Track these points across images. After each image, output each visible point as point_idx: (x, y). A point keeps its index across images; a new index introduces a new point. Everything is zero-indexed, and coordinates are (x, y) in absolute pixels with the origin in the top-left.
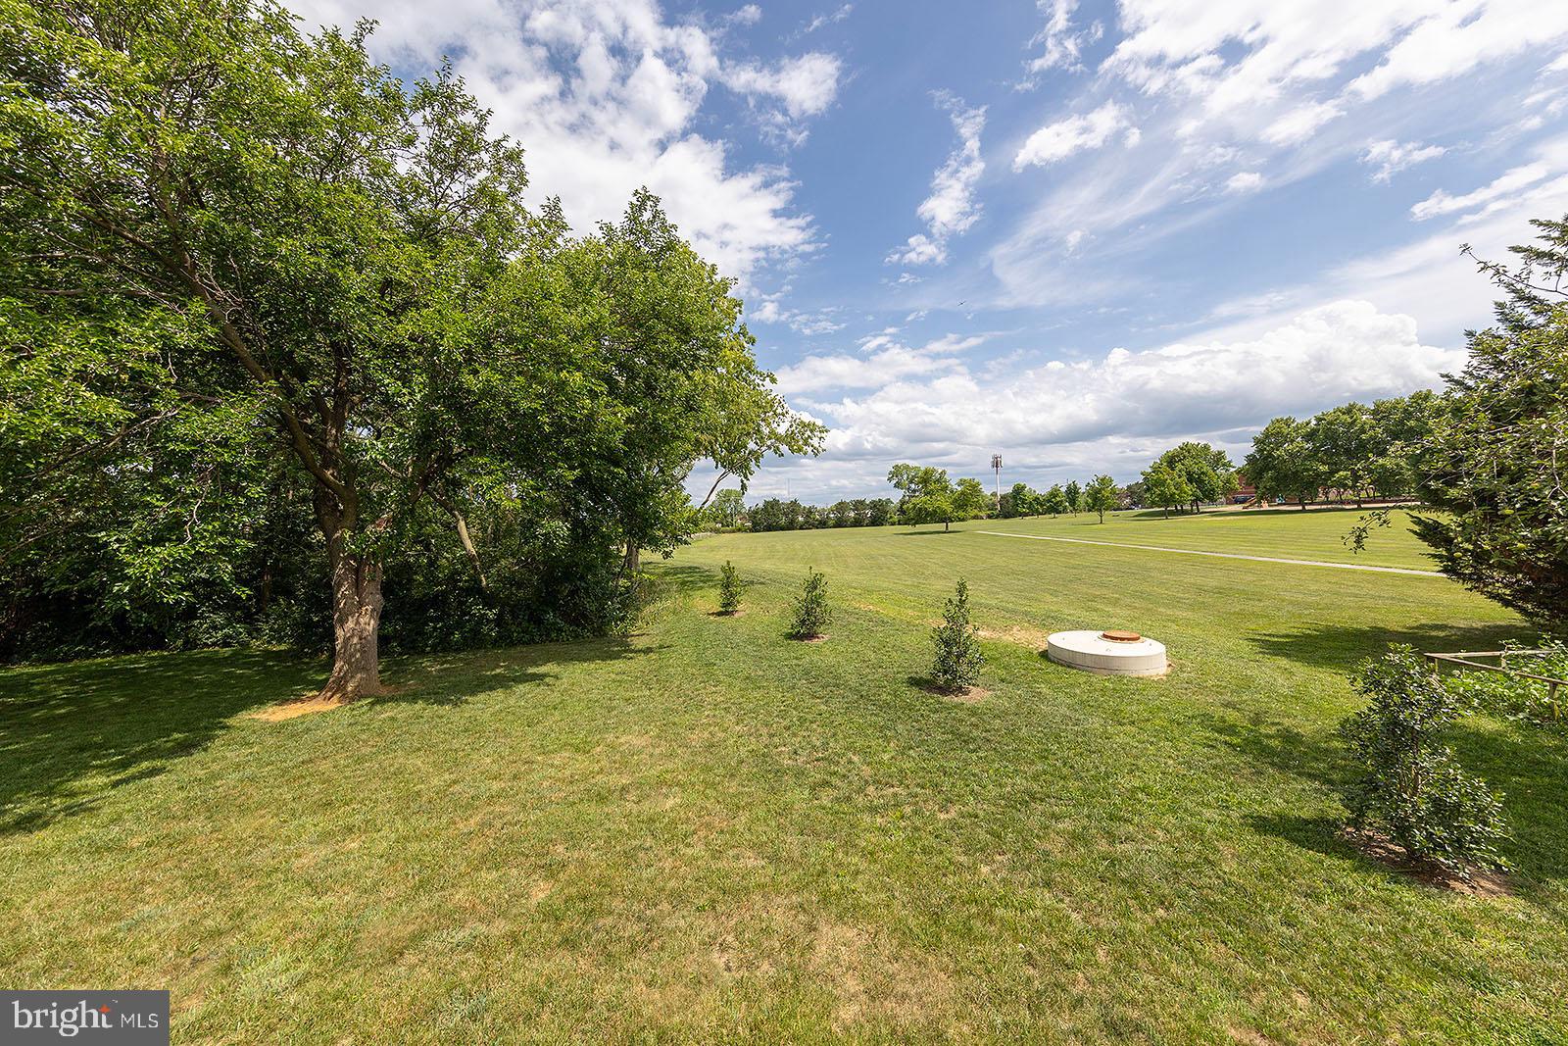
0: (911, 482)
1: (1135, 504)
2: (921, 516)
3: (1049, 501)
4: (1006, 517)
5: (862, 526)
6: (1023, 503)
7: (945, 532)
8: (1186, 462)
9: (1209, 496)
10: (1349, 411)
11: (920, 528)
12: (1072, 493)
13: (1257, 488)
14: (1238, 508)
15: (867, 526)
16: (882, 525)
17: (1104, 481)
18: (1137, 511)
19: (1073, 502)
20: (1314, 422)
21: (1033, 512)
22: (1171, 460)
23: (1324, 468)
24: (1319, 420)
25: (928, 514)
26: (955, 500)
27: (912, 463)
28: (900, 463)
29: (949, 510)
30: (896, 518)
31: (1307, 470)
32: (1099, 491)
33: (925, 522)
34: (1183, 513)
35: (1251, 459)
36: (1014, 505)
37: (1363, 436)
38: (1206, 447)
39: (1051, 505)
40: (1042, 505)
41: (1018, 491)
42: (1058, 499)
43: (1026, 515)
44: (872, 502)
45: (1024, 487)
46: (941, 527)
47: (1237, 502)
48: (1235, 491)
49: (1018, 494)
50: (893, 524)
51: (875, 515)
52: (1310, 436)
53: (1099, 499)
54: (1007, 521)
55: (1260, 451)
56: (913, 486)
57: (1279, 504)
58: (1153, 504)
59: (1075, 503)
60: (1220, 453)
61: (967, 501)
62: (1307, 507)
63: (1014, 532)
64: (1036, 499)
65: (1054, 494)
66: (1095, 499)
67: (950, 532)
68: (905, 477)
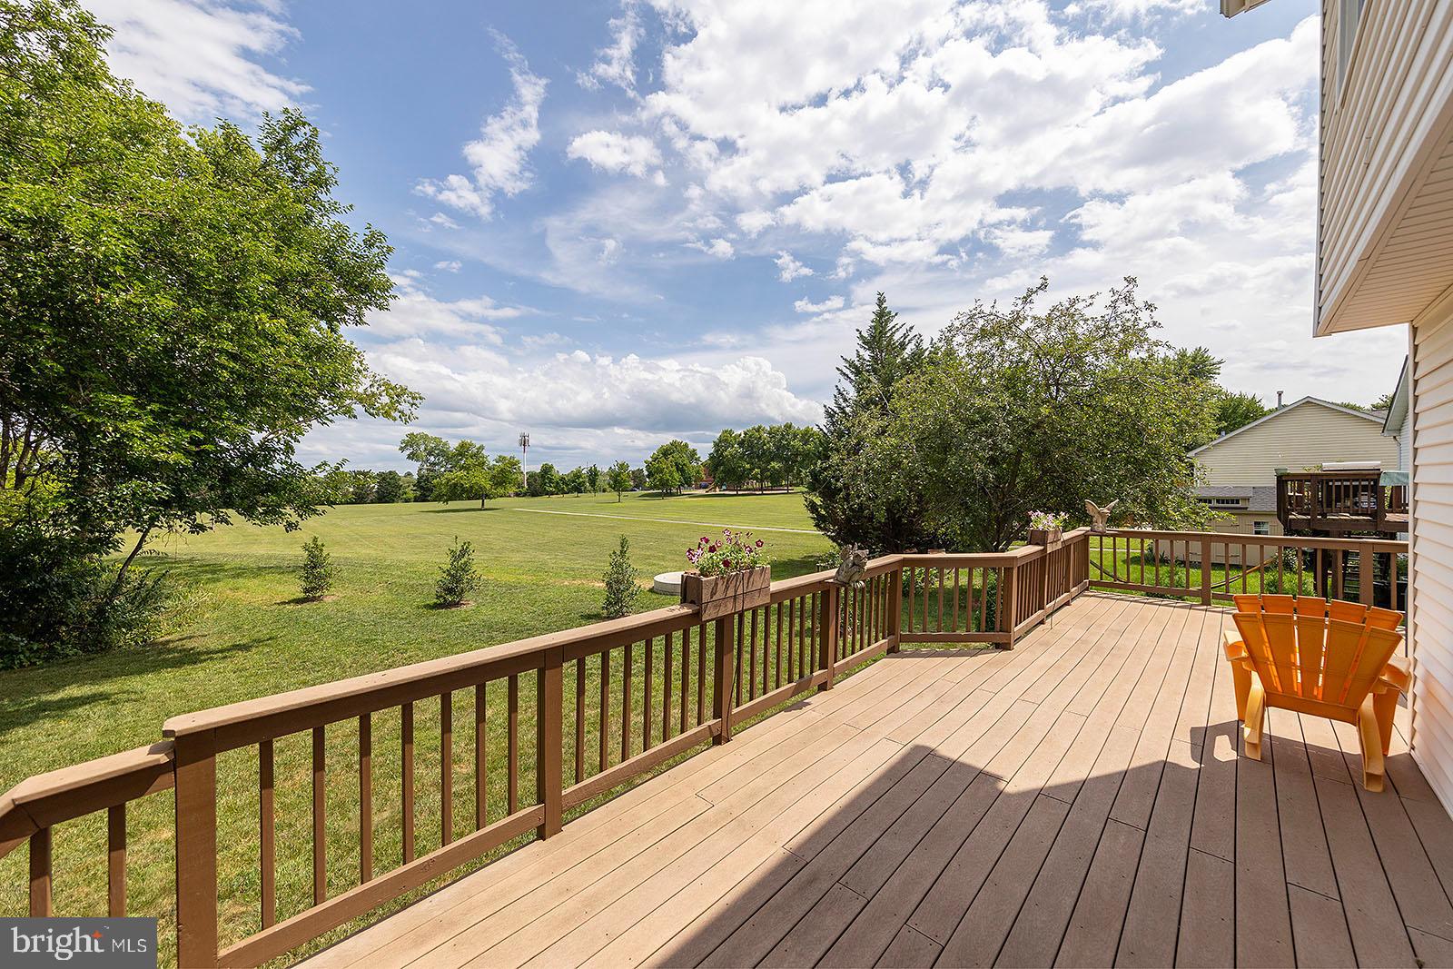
0: (430, 454)
1: (637, 486)
2: (456, 492)
3: (574, 481)
4: (533, 495)
5: (365, 503)
6: (550, 482)
7: (481, 510)
8: (674, 455)
9: (687, 482)
10: (758, 431)
11: (453, 505)
12: (593, 475)
13: (714, 477)
14: (702, 492)
15: (372, 502)
16: (393, 501)
17: (623, 466)
18: (639, 492)
19: (593, 483)
20: (743, 435)
21: (561, 491)
22: (666, 452)
23: (748, 466)
24: (745, 434)
25: (464, 490)
26: (494, 477)
27: (430, 433)
28: (416, 431)
29: (488, 487)
30: (411, 495)
31: (740, 467)
32: (618, 475)
33: (460, 498)
34: (672, 495)
35: (712, 457)
36: (542, 484)
37: (765, 447)
38: (686, 445)
39: (576, 485)
40: (567, 485)
41: (547, 470)
42: (581, 480)
43: (552, 493)
44: (380, 475)
45: (551, 467)
46: (477, 503)
47: (701, 487)
48: (702, 480)
49: (546, 473)
50: (407, 501)
51: (387, 490)
52: (741, 444)
53: (619, 481)
54: (536, 499)
55: (717, 451)
56: (432, 459)
57: (724, 490)
58: (655, 487)
59: (595, 484)
60: (694, 450)
61: (503, 477)
62: (739, 493)
63: (551, 509)
64: (562, 479)
65: (578, 475)
66: (615, 481)
67: (486, 510)
68: (422, 448)
